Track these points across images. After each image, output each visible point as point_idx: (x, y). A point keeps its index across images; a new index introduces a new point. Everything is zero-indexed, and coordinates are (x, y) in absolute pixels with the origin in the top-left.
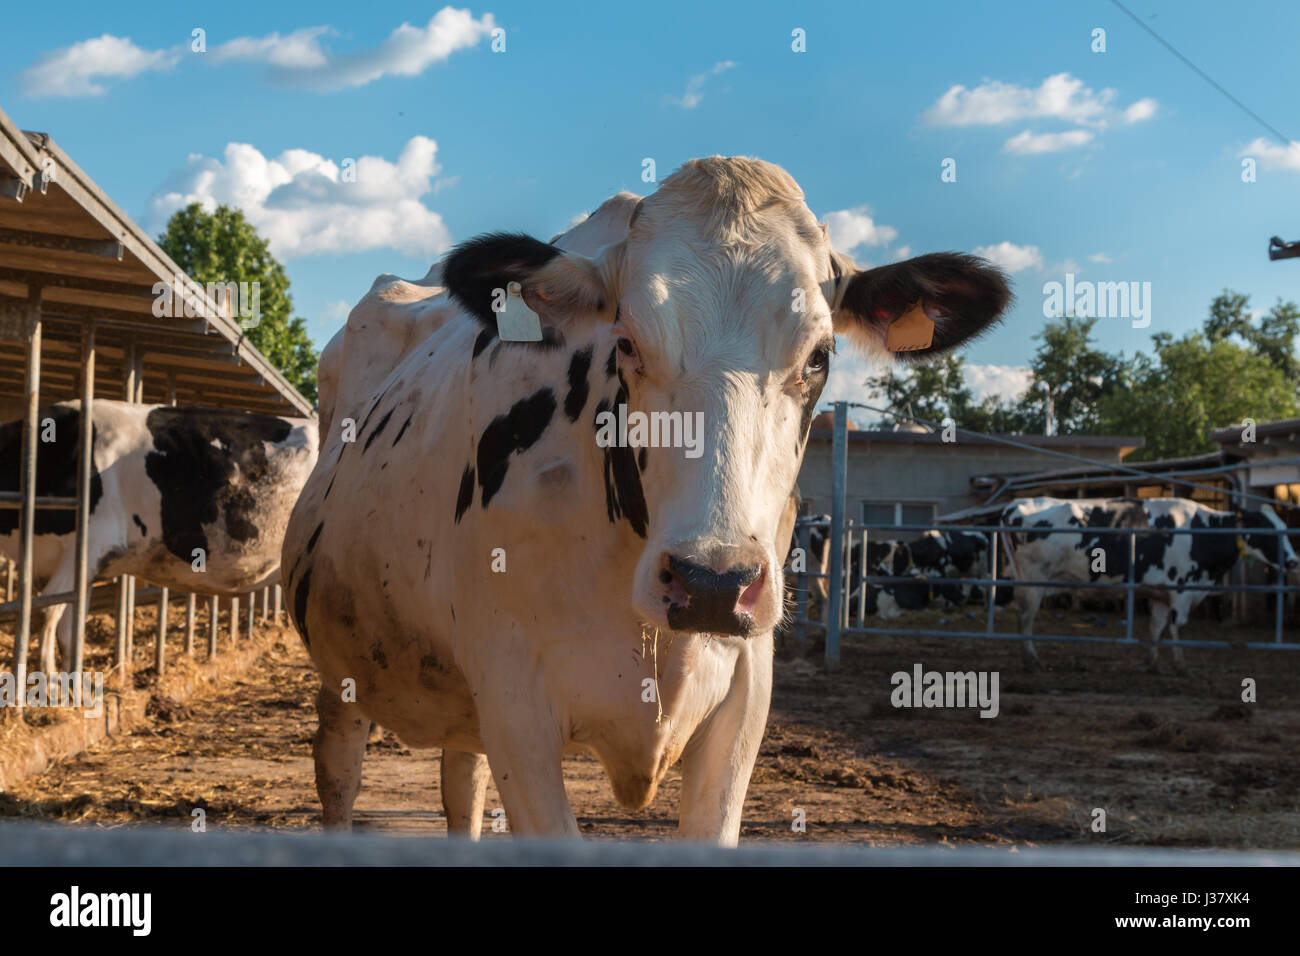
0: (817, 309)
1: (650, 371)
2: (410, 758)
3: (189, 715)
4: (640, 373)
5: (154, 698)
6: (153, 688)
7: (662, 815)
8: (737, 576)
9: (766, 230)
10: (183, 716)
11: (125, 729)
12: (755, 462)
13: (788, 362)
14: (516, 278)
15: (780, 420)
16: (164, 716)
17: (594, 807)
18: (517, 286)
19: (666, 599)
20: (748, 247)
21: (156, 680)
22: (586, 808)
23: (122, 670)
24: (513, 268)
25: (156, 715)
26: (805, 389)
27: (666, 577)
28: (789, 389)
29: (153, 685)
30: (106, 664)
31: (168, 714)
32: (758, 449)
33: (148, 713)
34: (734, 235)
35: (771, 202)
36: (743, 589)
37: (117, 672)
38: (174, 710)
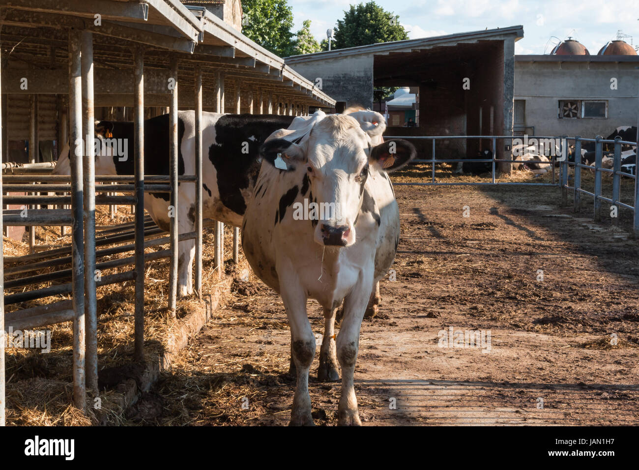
0: (363, 158)
1: (317, 175)
2: (397, 328)
3: (257, 291)
4: (314, 177)
5: (235, 280)
6: (234, 274)
7: (564, 380)
8: (342, 228)
9: (349, 135)
10: (253, 291)
11: (222, 305)
12: (347, 200)
13: (355, 171)
14: (280, 152)
15: (353, 188)
16: (242, 292)
17: (520, 373)
18: (280, 154)
19: (323, 236)
20: (344, 140)
21: (234, 268)
22: (516, 374)
23: (219, 269)
24: (280, 149)
25: (237, 292)
26: (361, 179)
27: (323, 230)
28: (357, 179)
29: (234, 271)
30: (210, 267)
31: (244, 290)
32: (347, 196)
33: (232, 291)
34: (339, 136)
35: (350, 127)
36: (344, 232)
37: (217, 270)
38: (248, 288)
